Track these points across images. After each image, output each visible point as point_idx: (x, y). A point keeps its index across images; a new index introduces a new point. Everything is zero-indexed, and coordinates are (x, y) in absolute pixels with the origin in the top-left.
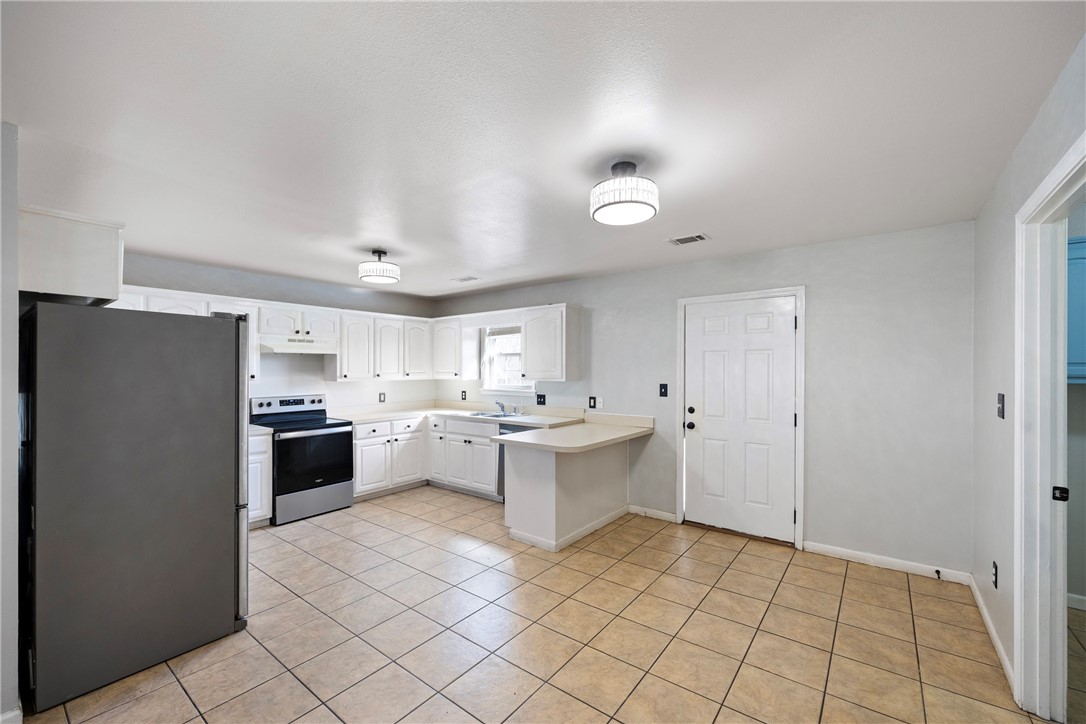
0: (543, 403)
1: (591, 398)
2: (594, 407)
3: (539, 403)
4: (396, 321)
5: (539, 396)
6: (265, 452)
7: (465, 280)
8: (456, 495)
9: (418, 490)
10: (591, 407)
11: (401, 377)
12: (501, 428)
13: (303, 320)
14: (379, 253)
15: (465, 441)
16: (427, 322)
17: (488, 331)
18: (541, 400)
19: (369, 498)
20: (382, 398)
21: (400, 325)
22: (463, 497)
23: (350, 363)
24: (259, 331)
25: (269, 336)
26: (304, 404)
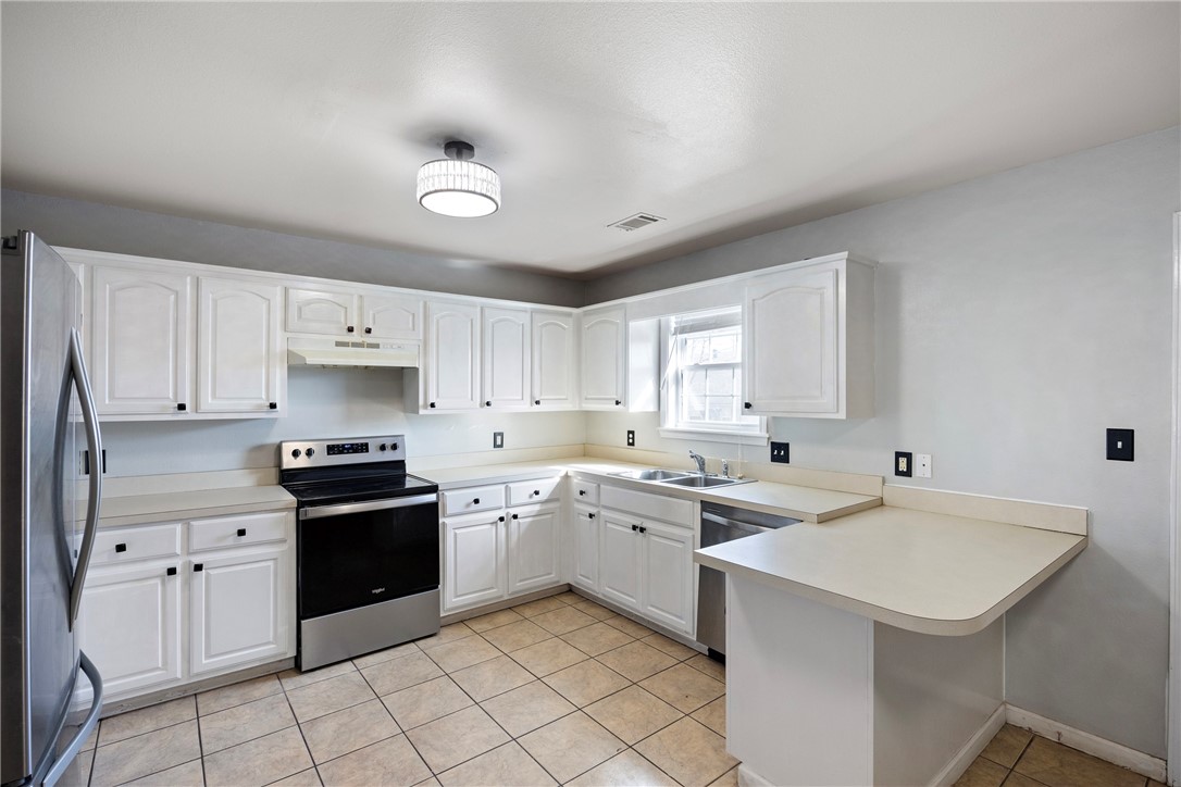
0: (785, 459)
1: (898, 455)
2: (908, 473)
3: (774, 459)
4: (517, 313)
5: (775, 446)
6: (283, 541)
7: (633, 224)
8: (616, 622)
9: (553, 604)
10: (898, 473)
11: (526, 407)
12: (703, 510)
13: (361, 308)
14: (458, 147)
15: (634, 528)
16: (570, 315)
17: (673, 326)
18: (780, 452)
19: (464, 619)
20: (498, 441)
21: (525, 319)
22: (630, 629)
23: (441, 384)
24: (285, 328)
25: (302, 336)
26: (367, 451)
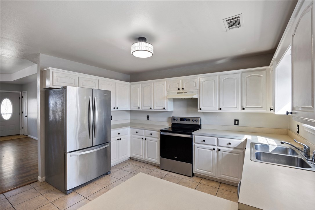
11: (239, 110)
13: (182, 83)
19: (203, 178)
24: (167, 90)
25: (170, 92)
26: (189, 121)
